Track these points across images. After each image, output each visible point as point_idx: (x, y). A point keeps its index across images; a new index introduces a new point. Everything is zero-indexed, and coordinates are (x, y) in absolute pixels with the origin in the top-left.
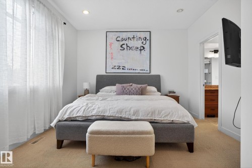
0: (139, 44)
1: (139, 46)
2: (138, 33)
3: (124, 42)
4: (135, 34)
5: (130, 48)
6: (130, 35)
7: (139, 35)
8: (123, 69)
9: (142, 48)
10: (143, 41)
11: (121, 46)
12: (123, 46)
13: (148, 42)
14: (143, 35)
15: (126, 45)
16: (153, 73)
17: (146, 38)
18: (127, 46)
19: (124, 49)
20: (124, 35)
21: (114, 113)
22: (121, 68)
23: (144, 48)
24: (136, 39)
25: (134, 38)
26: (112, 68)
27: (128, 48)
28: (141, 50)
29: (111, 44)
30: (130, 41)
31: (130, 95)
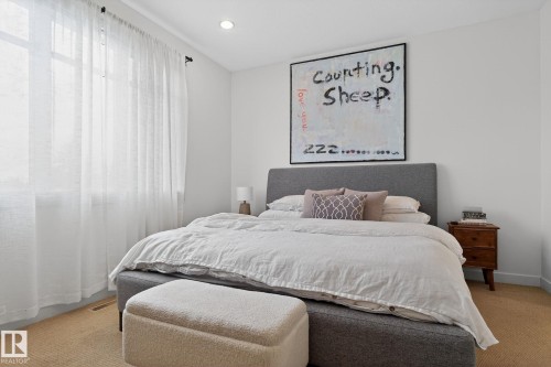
0: (372, 83)
1: (373, 89)
2: (371, 54)
3: (334, 83)
4: (361, 58)
5: (350, 97)
6: (349, 63)
7: (372, 58)
8: (331, 152)
9: (382, 93)
10: (383, 72)
11: (327, 95)
12: (331, 94)
13: (399, 75)
14: (383, 58)
15: (337, 90)
16: (415, 158)
17: (392, 64)
18: (342, 93)
19: (334, 100)
20: (334, 66)
21: (231, 262)
22: (327, 149)
23: (387, 92)
24: (364, 71)
25: (358, 68)
26: (306, 152)
27: (344, 97)
28: (378, 99)
30: (348, 77)
31: (330, 218)
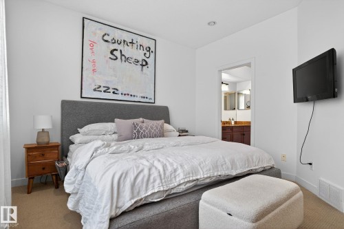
0: (139, 55)
1: (140, 59)
2: (140, 38)
3: (116, 46)
4: (134, 37)
5: (127, 59)
6: (128, 37)
7: (140, 40)
8: (114, 93)
9: (144, 63)
10: (145, 51)
11: (112, 52)
12: (115, 53)
13: (152, 55)
14: (146, 43)
15: (119, 51)
17: (149, 48)
18: (122, 55)
19: (117, 59)
20: (118, 35)
23: (147, 63)
24: (135, 46)
25: (132, 43)
26: (95, 90)
27: (123, 57)
28: (142, 65)
29: (92, 44)
30: (126, 46)
